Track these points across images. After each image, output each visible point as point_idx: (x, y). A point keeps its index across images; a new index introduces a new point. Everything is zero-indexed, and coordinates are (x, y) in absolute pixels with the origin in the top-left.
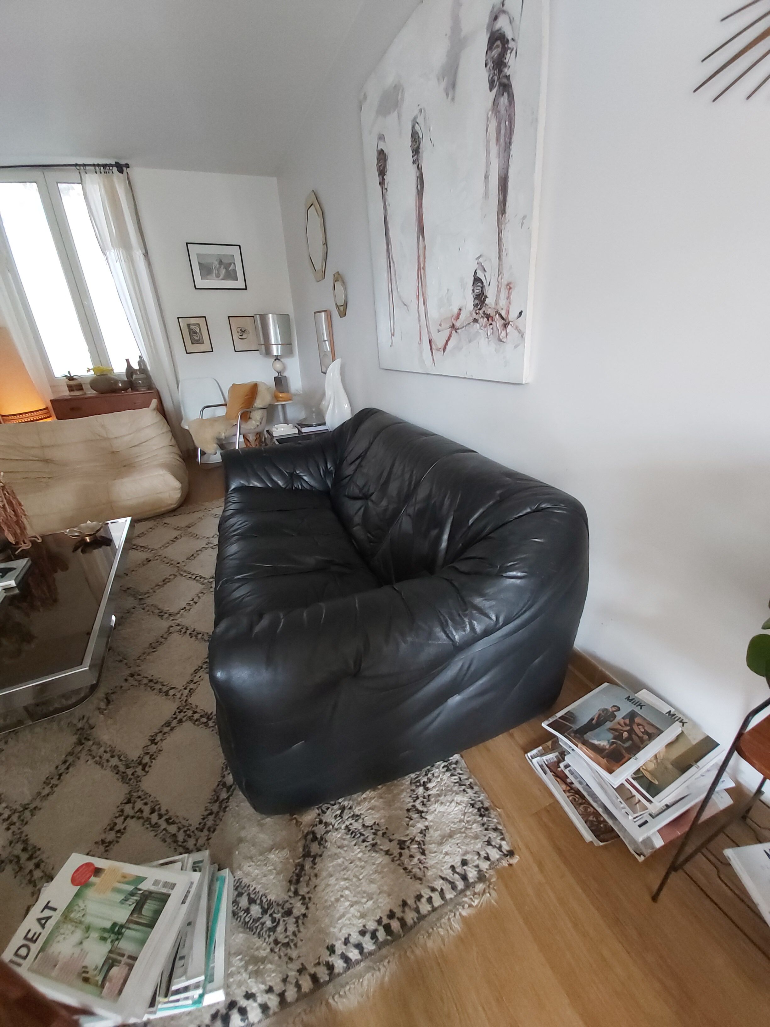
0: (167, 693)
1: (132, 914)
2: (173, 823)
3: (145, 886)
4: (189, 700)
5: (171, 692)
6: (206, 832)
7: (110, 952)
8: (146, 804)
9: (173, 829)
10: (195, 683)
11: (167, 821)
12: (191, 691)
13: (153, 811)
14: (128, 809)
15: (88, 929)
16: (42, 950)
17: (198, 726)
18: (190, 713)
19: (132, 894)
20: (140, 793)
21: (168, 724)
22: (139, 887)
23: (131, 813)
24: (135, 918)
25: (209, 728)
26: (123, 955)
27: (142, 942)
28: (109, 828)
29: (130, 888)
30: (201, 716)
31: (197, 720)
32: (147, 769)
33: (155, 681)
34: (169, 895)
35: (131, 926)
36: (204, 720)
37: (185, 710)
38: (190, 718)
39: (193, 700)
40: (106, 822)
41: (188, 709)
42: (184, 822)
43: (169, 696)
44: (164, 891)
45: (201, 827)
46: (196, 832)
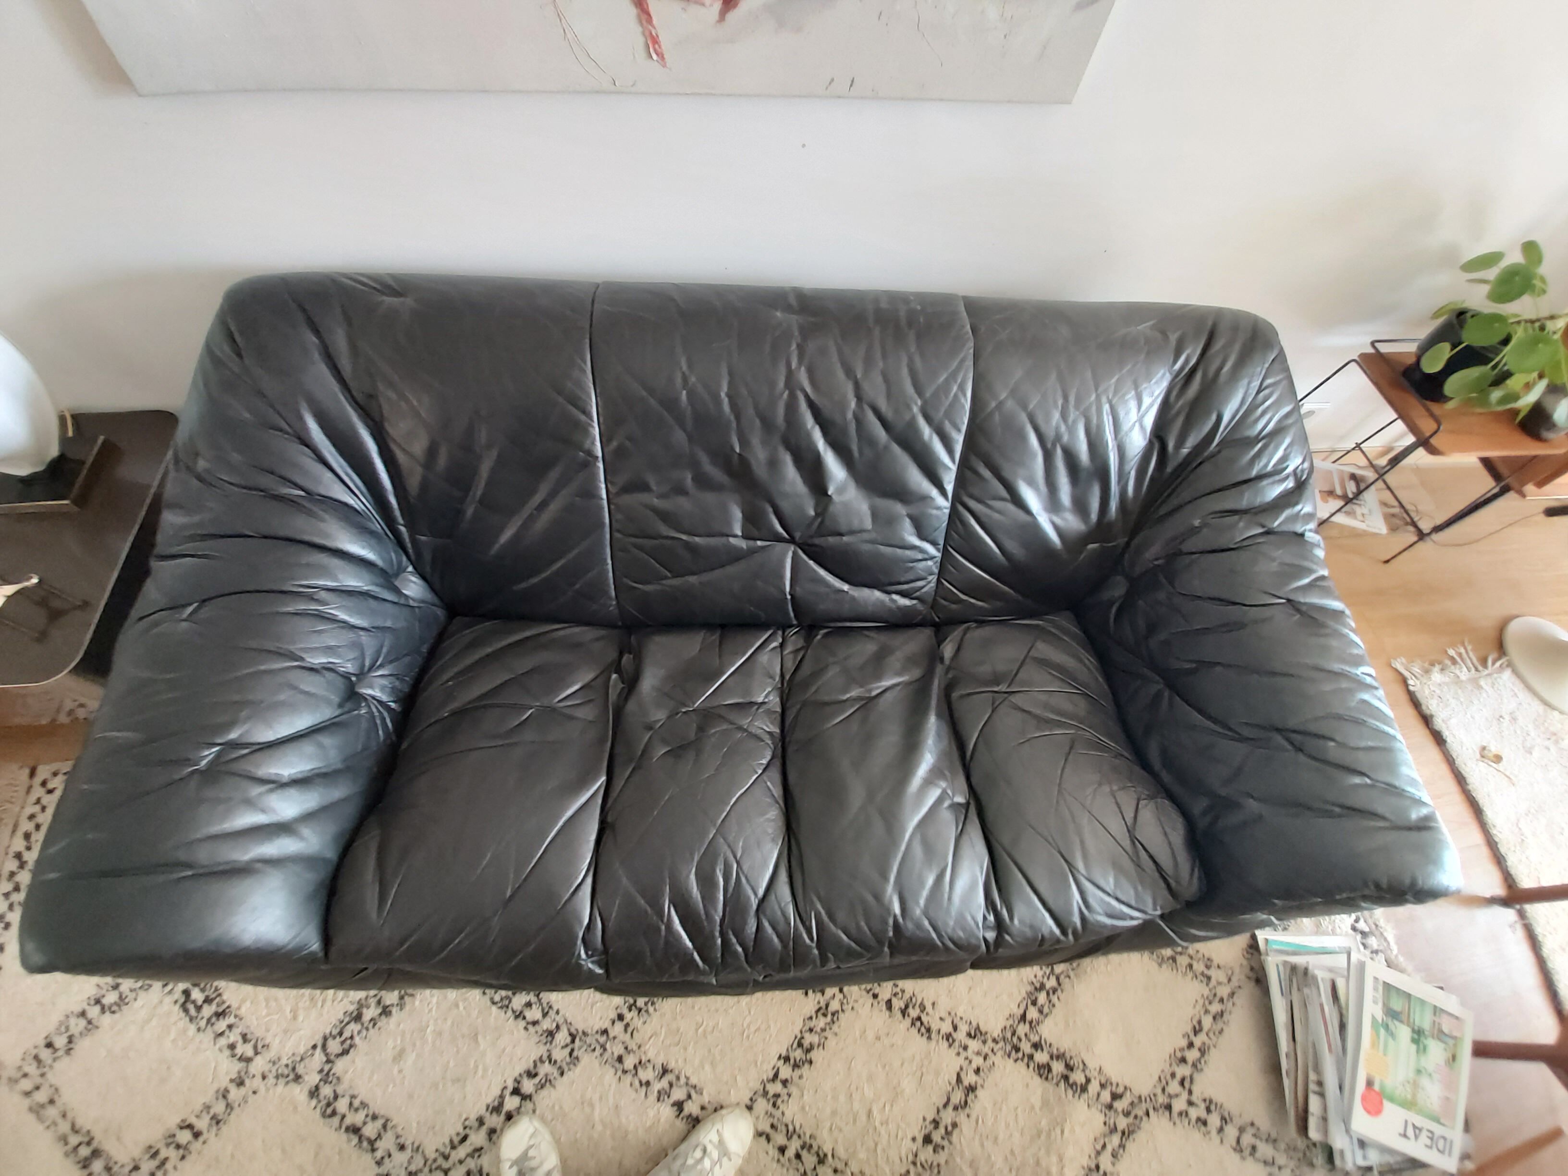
0: (971, 1089)
1: (1401, 1022)
2: (1200, 1022)
3: (1380, 1015)
4: (995, 1035)
5: (970, 1078)
6: (1212, 973)
7: (1433, 1037)
8: (1173, 1075)
9: (1207, 1022)
10: (955, 1028)
11: (1196, 1032)
12: (975, 1033)
13: (1183, 1060)
14: (1179, 1105)
15: (1419, 1072)
16: (1438, 1121)
17: (1054, 1006)
18: (1022, 1029)
19: (1387, 1027)
20: (1159, 1091)
21: (1044, 1071)
22: (1380, 1021)
23: (1185, 1096)
24: (1404, 1018)
25: (1059, 984)
26: (1434, 1022)
27: (1422, 1002)
28: (1203, 1128)
29: (1382, 1031)
30: (1034, 1003)
31: (1041, 1012)
32: (1120, 1090)
33: (931, 1127)
34: (1384, 982)
35: (1411, 1020)
36: (1042, 998)
37: (1015, 1040)
38: (1033, 1025)
39: (994, 1025)
40: (1196, 1135)
41: (1014, 1034)
42: (1199, 1007)
43: (976, 1083)
44: (1381, 988)
45: (1205, 980)
46: (1211, 985)
